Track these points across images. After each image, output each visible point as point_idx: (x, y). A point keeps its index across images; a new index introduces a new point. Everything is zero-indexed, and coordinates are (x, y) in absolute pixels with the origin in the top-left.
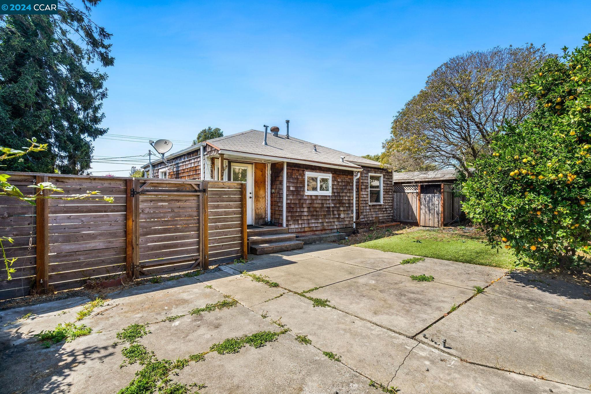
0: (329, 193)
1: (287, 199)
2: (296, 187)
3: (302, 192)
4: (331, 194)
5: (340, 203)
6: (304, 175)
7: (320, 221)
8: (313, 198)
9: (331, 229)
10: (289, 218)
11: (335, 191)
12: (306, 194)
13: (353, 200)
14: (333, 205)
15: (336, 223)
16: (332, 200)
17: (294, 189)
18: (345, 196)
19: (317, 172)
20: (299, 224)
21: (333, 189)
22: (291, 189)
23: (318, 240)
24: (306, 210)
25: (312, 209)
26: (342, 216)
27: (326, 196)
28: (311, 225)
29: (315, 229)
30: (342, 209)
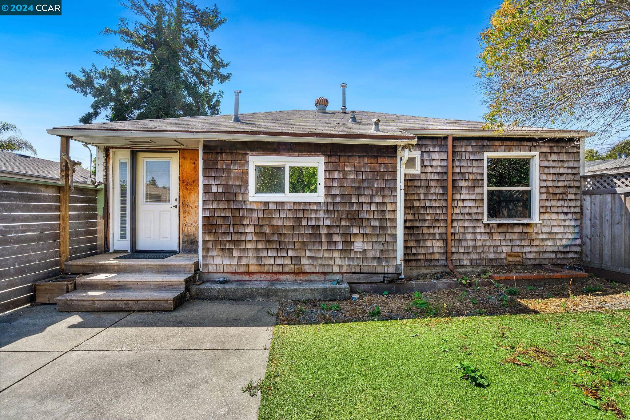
0: (319, 196)
1: (204, 209)
2: (225, 187)
3: (241, 196)
4: (321, 200)
5: (350, 219)
6: (247, 162)
7: (291, 253)
8: (271, 206)
9: (325, 274)
10: (210, 245)
11: (335, 191)
12: (251, 199)
13: (394, 211)
14: (328, 223)
15: (338, 262)
16: (327, 212)
17: (221, 190)
18: (370, 204)
19: (282, 155)
20: (232, 257)
21: (328, 188)
22: (214, 189)
23: (261, 295)
24: (251, 230)
25: (266, 230)
26: (358, 246)
27: (309, 203)
28: (264, 261)
29: (275, 269)
30: (356, 231)
